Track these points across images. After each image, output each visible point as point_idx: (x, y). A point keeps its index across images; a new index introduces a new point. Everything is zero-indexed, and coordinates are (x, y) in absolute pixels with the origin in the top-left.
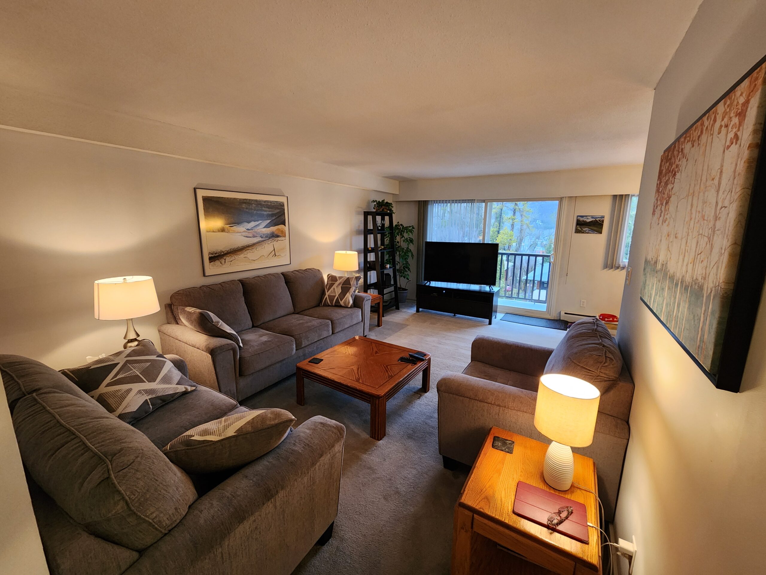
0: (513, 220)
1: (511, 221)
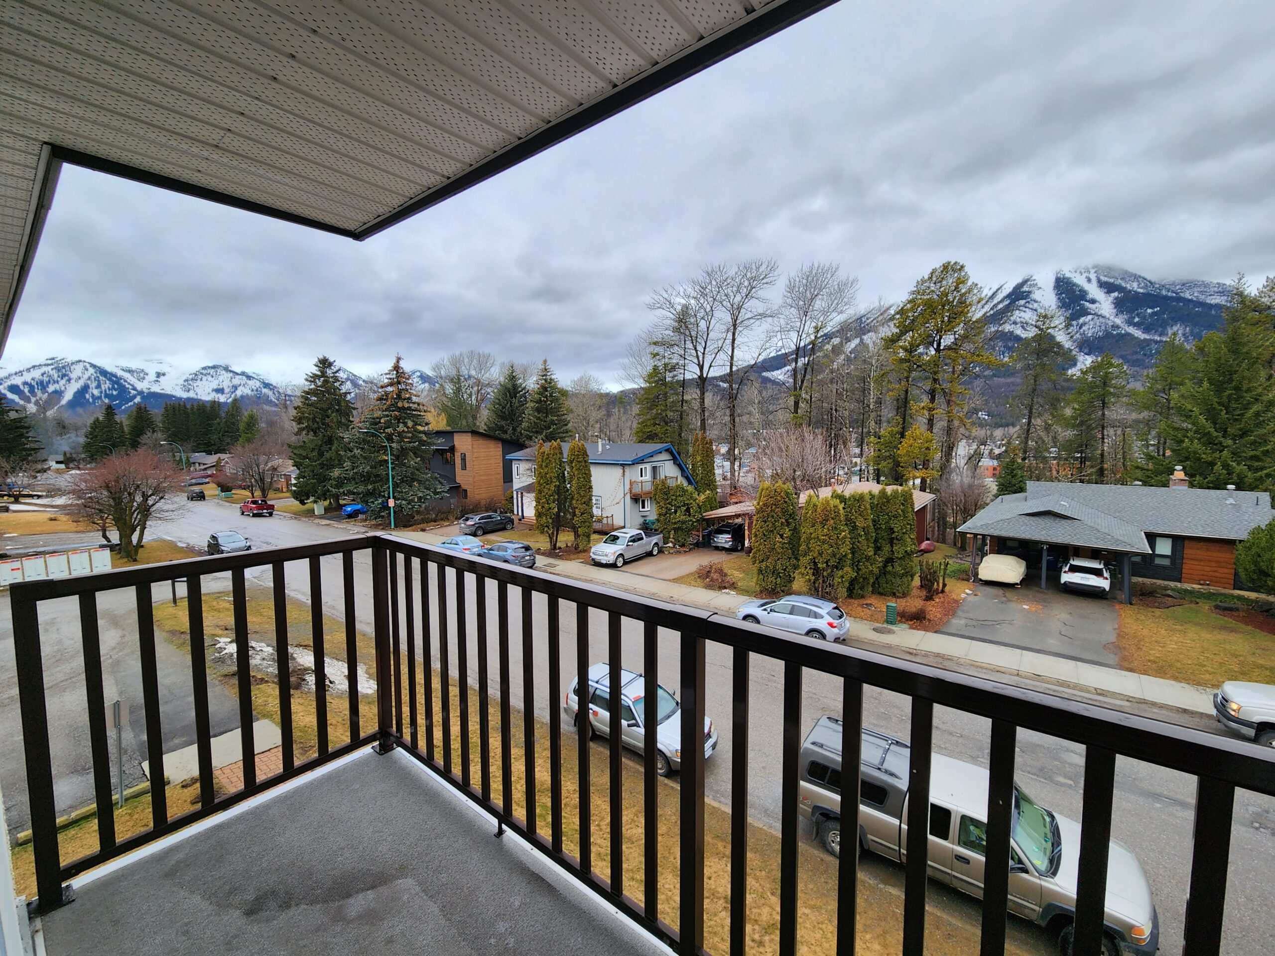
0: (930, 410)
1: (926, 413)
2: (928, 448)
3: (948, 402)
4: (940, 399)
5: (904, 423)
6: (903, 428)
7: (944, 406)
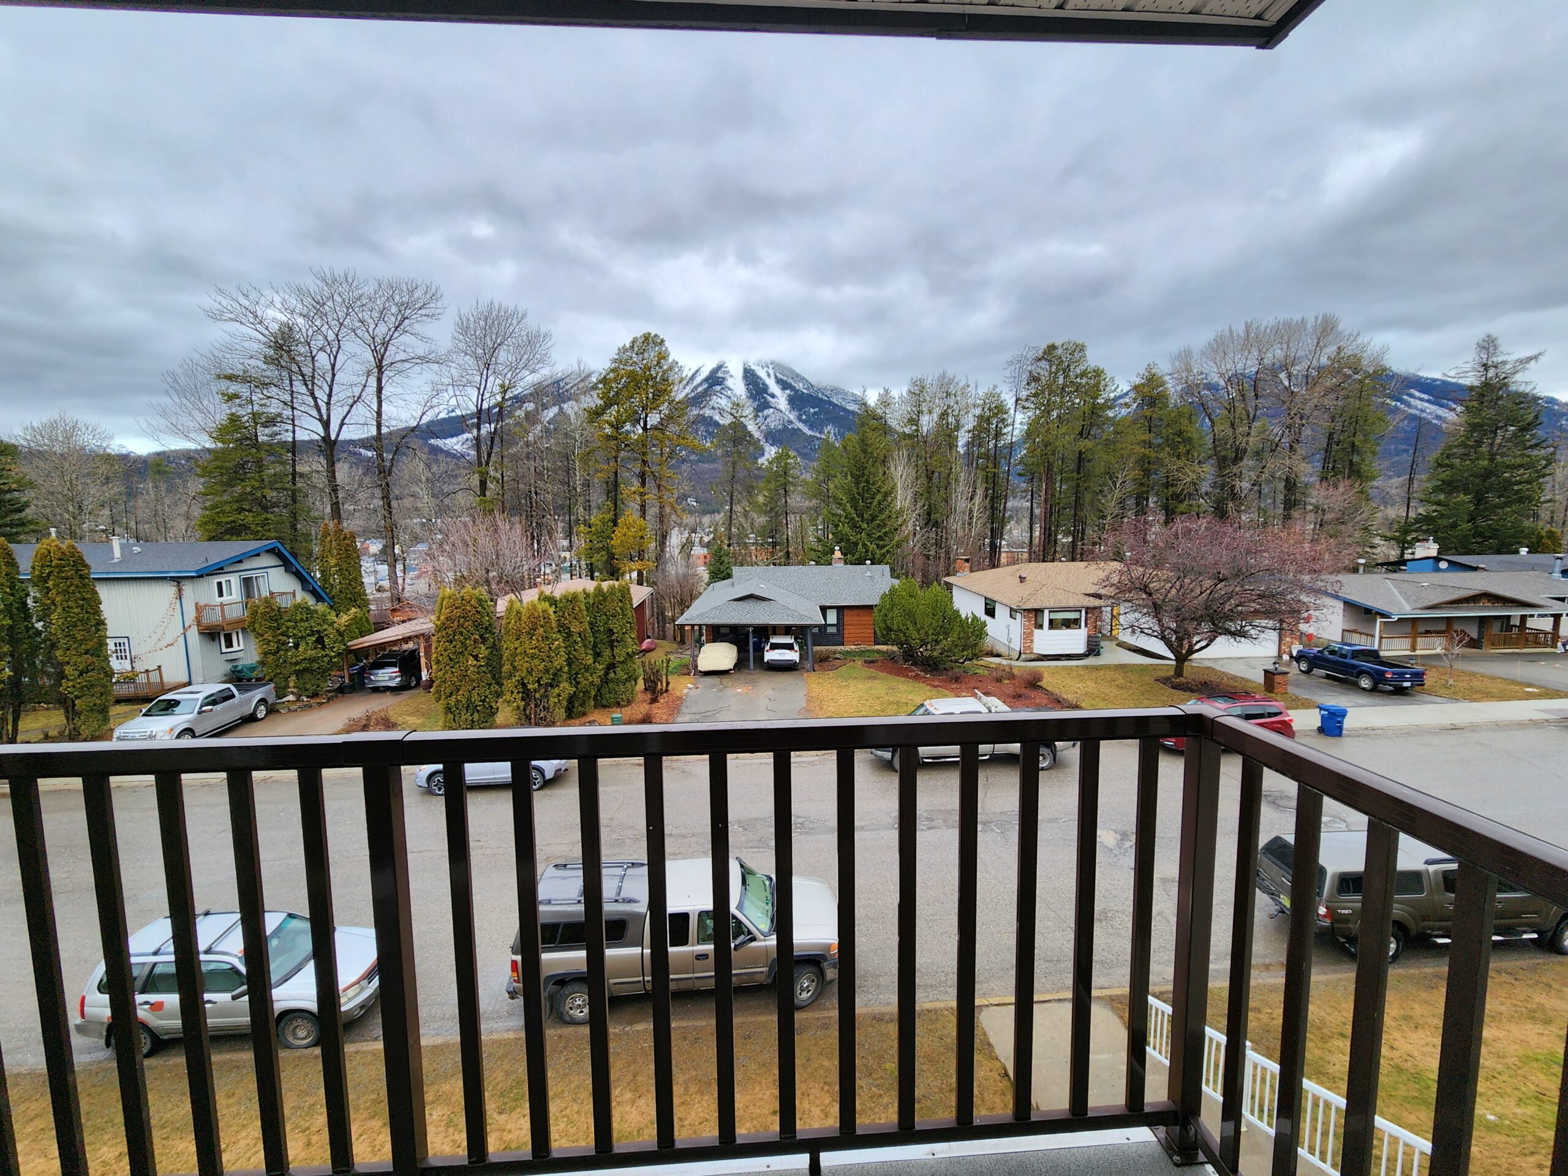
0: (642, 494)
1: (638, 498)
2: (642, 537)
3: (659, 486)
4: (650, 484)
5: (615, 509)
6: (615, 515)
7: (655, 491)
